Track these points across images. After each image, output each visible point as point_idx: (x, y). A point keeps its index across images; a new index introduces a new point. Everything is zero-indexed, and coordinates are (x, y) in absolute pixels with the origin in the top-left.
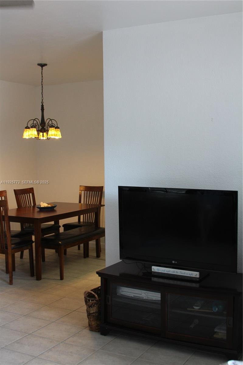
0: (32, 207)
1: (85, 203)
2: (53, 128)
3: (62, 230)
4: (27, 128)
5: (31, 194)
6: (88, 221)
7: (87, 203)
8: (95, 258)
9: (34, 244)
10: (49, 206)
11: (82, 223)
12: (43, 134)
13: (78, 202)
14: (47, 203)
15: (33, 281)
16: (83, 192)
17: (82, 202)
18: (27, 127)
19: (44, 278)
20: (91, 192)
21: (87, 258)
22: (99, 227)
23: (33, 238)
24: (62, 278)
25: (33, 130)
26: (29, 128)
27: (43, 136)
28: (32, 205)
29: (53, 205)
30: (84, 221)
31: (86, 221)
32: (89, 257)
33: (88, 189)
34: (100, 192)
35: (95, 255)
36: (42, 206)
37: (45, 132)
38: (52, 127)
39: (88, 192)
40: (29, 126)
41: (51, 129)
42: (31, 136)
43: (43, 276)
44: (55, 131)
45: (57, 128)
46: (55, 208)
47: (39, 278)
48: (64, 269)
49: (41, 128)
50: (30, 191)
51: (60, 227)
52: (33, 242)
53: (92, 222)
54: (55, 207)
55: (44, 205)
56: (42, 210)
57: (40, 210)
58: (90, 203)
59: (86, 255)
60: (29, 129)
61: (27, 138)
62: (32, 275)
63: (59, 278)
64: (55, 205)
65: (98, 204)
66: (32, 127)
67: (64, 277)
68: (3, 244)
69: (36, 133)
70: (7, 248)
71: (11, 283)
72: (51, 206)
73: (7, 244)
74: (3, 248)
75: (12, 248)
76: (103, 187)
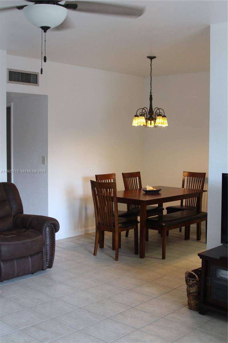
0: (138, 190)
1: (188, 188)
2: (160, 117)
3: (165, 212)
4: (136, 116)
5: (137, 178)
6: (190, 206)
7: (190, 188)
8: (196, 241)
9: (139, 224)
10: (154, 189)
11: (184, 207)
12: (151, 123)
13: (181, 187)
14: (152, 187)
15: (136, 259)
16: (186, 178)
17: (185, 187)
18: (136, 115)
19: (147, 257)
21: (188, 240)
22: (200, 211)
23: (139, 218)
24: (164, 258)
25: (142, 119)
26: (138, 116)
27: (151, 124)
28: (139, 188)
29: (158, 189)
30: (186, 205)
31: (188, 205)
32: (190, 239)
33: (192, 175)
34: (202, 178)
35: (195, 237)
36: (147, 189)
37: (153, 120)
39: (191, 178)
40: (138, 114)
42: (140, 124)
43: (146, 255)
44: (162, 119)
45: (164, 116)
46: (159, 192)
47: (142, 256)
48: (166, 249)
49: (149, 116)
50: (137, 174)
51: (163, 209)
52: (138, 222)
53: (194, 206)
54: (160, 190)
55: (149, 188)
56: (148, 193)
57: (146, 193)
58: (192, 188)
59: (187, 237)
60: (138, 117)
61: (136, 125)
62: (136, 253)
63: (161, 257)
64: (160, 189)
65: (200, 189)
66: (141, 116)
67: (166, 256)
68: (111, 223)
69: (144, 121)
70: (114, 227)
71: (117, 259)
72: (156, 190)
73: (115, 223)
74: (111, 227)
75: (119, 227)
76: (205, 173)
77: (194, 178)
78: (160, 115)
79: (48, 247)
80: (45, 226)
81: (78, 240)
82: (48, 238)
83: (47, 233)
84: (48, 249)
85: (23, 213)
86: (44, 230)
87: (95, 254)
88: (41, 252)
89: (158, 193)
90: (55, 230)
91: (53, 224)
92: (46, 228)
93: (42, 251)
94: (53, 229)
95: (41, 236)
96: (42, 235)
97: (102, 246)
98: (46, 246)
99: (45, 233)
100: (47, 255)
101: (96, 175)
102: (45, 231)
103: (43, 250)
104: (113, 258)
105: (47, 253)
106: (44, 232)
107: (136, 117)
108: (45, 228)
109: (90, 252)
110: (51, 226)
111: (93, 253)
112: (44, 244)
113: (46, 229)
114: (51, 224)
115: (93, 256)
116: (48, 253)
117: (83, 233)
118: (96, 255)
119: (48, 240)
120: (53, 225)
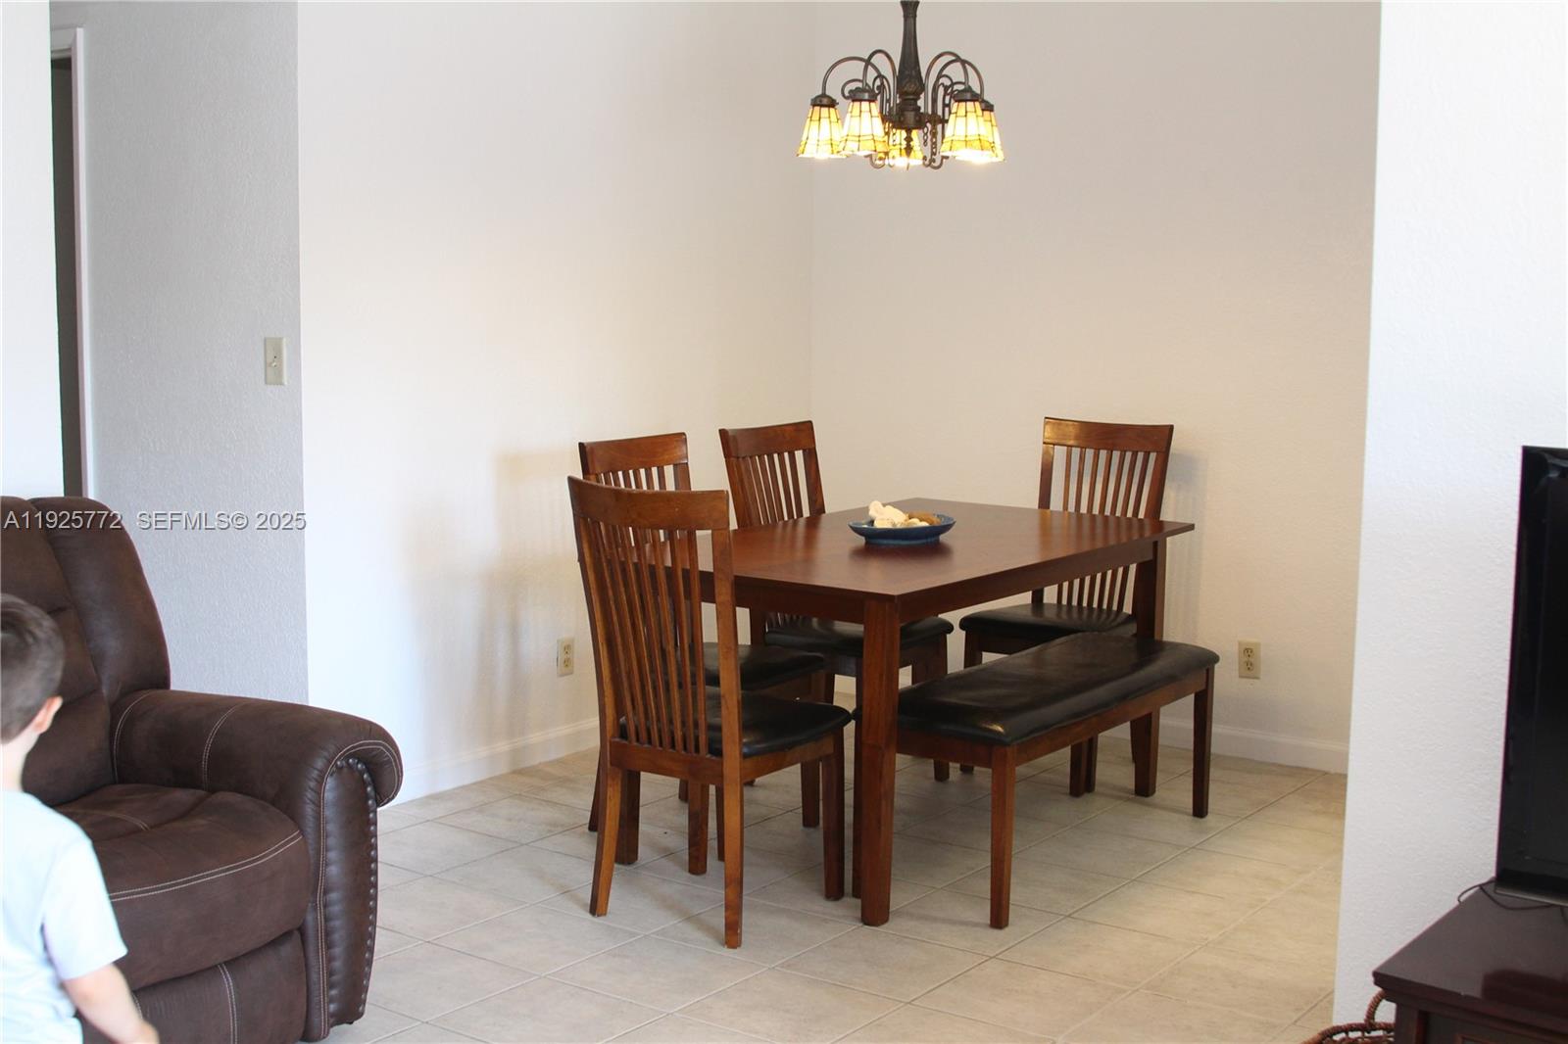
1: (1072, 508)
2: (970, 105)
3: (956, 643)
4: (824, 101)
5: (799, 455)
6: (1095, 605)
7: (1084, 509)
8: (1129, 799)
9: (850, 729)
10: (917, 523)
11: (1050, 615)
12: (909, 139)
13: (1033, 502)
14: (897, 505)
16: (1060, 453)
17: (1056, 503)
18: (824, 95)
20: (1116, 454)
21: (1087, 796)
22: (1157, 637)
24: (999, 920)
25: (866, 116)
26: (832, 104)
27: (909, 149)
28: (806, 513)
29: (937, 522)
30: (1064, 602)
31: (1075, 602)
32: (1097, 788)
33: (1102, 437)
34: (1153, 456)
35: (1125, 777)
36: (878, 525)
37: (920, 125)
38: (966, 101)
40: (836, 92)
41: (962, 112)
42: (852, 146)
44: (981, 119)
45: (988, 107)
46: (943, 538)
47: (875, 913)
50: (800, 436)
51: (949, 628)
52: (843, 716)
53: (1105, 606)
54: (946, 528)
55: (888, 518)
56: (878, 543)
57: (867, 543)
58: (1108, 512)
59: (1082, 782)
60: (832, 110)
61: (826, 155)
62: (834, 892)
64: (943, 522)
65: (1141, 515)
66: (855, 96)
67: (1012, 908)
68: (696, 725)
69: (878, 128)
70: (716, 750)
71: (732, 935)
72: (925, 524)
73: (718, 729)
74: (697, 750)
75: (745, 750)
76: (1171, 428)
77: (1103, 454)
78: (967, 95)
79: (334, 896)
80: (315, 774)
81: (480, 808)
82: (332, 841)
83: (329, 812)
84: (336, 909)
85: (165, 682)
86: (309, 795)
87: (596, 907)
88: (297, 934)
89: (938, 540)
90: (376, 789)
91: (360, 756)
92: (320, 781)
93: (302, 930)
94: (364, 784)
95: (293, 841)
96: (302, 832)
97: (627, 853)
98: (326, 892)
99: (318, 816)
100: (329, 946)
101: (582, 446)
102: (318, 804)
103: (310, 918)
104: (708, 929)
105: (328, 934)
106: (309, 809)
107: (822, 106)
108: (312, 784)
109: (566, 892)
110: (349, 766)
111: (587, 897)
112: (313, 880)
113: (319, 792)
114: (352, 756)
115: (589, 916)
116: (336, 937)
117: (503, 768)
118: (604, 913)
119: (332, 855)
120: (365, 764)
